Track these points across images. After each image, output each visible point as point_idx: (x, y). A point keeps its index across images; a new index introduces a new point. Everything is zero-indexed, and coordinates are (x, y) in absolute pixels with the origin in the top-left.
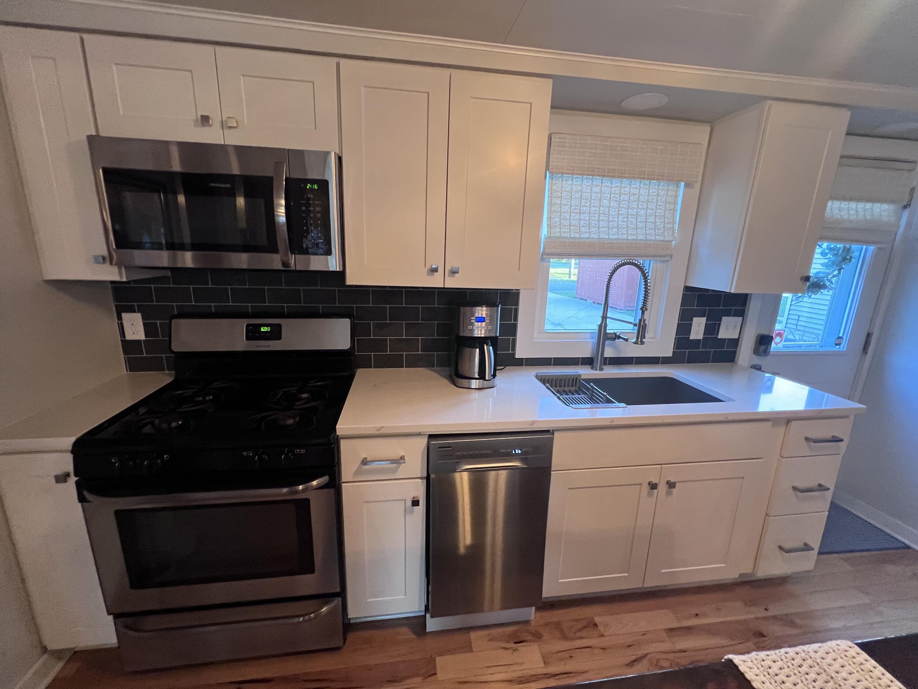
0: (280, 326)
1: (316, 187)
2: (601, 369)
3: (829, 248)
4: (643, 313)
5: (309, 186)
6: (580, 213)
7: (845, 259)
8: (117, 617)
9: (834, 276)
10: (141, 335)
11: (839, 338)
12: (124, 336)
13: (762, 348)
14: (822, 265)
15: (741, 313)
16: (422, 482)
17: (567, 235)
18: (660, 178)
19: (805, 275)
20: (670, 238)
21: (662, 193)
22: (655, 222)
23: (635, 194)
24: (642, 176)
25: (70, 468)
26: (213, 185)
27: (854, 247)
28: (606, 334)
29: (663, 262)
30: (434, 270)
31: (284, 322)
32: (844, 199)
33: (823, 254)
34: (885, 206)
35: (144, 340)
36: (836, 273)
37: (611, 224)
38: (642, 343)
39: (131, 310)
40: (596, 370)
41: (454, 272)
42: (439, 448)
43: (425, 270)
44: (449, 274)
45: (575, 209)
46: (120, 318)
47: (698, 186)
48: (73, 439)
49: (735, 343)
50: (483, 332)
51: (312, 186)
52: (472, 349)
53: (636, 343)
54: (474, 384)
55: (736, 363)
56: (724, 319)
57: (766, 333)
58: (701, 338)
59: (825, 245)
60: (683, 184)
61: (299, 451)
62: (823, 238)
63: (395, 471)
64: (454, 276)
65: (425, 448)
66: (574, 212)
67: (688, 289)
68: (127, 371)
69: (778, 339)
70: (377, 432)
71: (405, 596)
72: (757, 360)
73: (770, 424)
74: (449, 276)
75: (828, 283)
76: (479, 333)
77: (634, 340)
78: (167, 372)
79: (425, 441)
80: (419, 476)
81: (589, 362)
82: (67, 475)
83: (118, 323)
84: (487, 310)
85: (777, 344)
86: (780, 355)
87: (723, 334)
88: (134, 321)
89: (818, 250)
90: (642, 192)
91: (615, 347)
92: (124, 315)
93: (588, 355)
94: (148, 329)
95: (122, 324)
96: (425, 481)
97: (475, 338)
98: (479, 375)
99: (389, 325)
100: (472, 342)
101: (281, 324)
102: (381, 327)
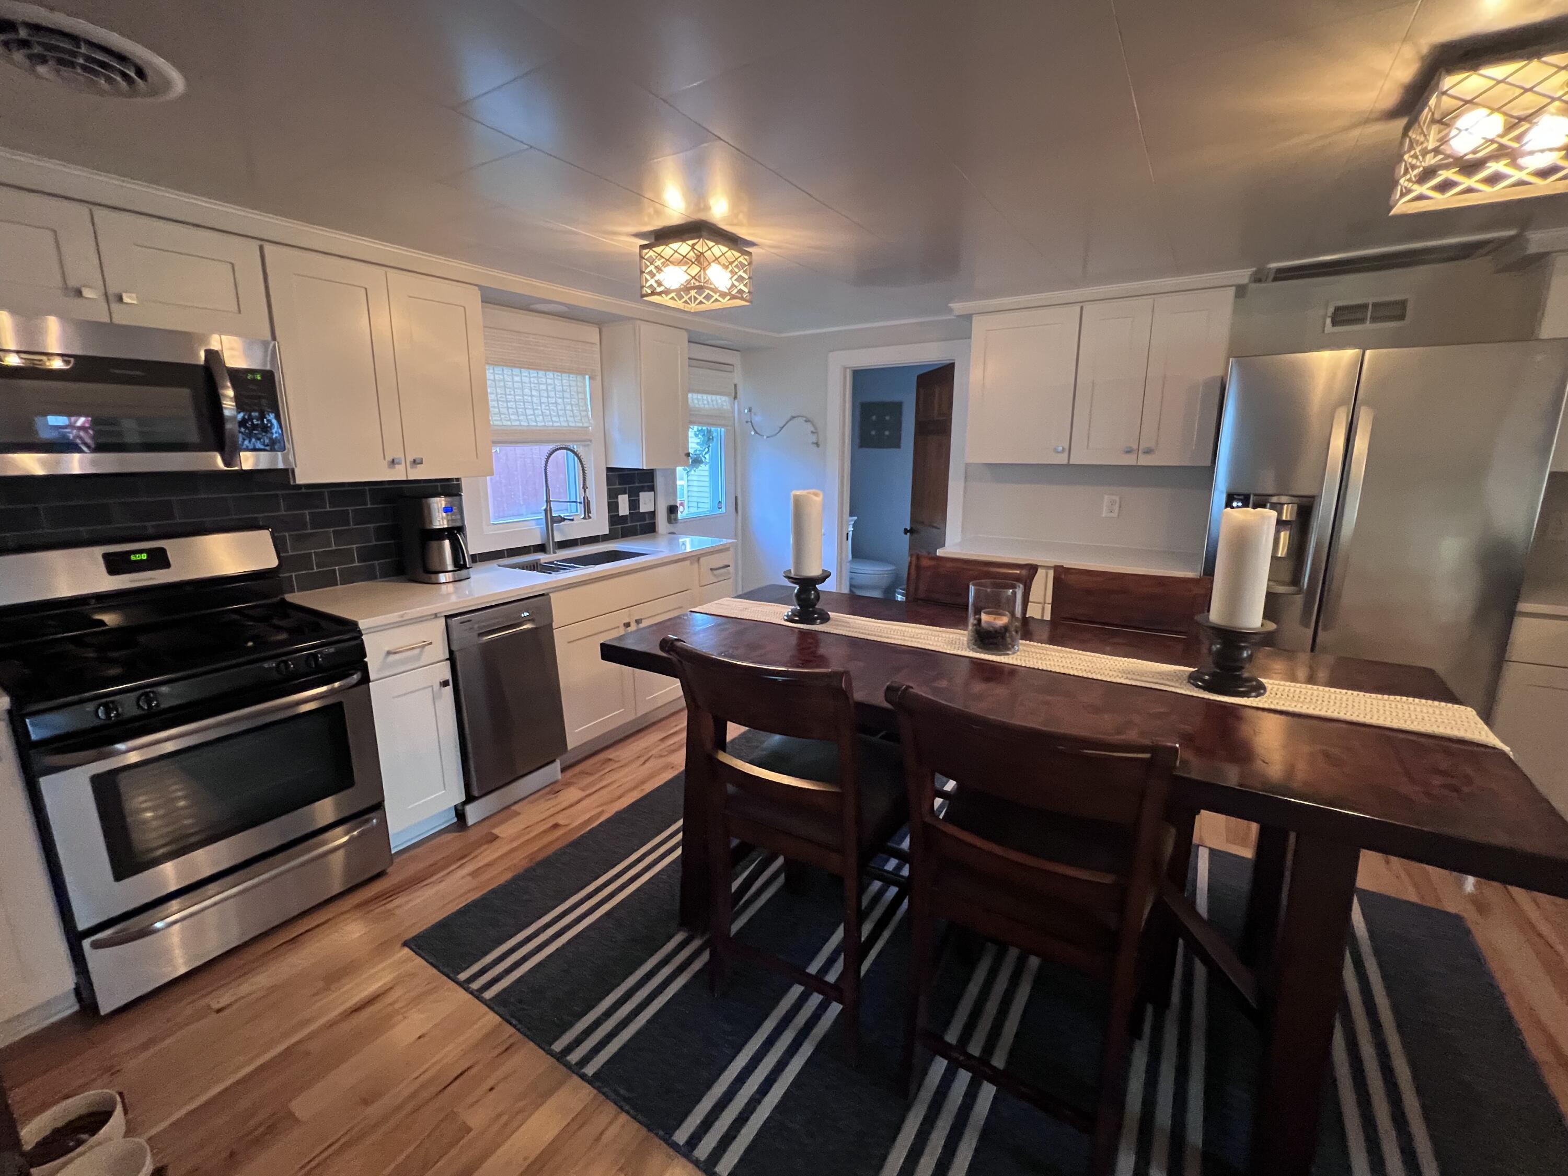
0: (162, 549)
1: (259, 377)
2: (554, 553)
3: (698, 430)
4: (585, 491)
5: (250, 377)
6: (507, 402)
7: (709, 439)
9: (706, 453)
11: (720, 502)
13: (673, 516)
14: (698, 444)
15: (652, 488)
16: (447, 663)
17: (499, 423)
18: (569, 371)
19: (686, 452)
20: (586, 425)
21: (573, 383)
22: (572, 411)
23: (551, 384)
24: (555, 369)
26: (116, 371)
27: (713, 429)
28: (552, 517)
29: (585, 446)
30: (393, 462)
31: (165, 544)
32: (698, 392)
33: (696, 435)
34: (724, 398)
36: (707, 450)
37: (536, 412)
38: (590, 517)
40: (550, 553)
41: (415, 462)
42: (461, 623)
43: (385, 463)
44: (410, 464)
45: (501, 397)
47: (599, 378)
49: (653, 514)
50: (445, 522)
51: (255, 377)
52: (440, 542)
53: (584, 518)
54: (443, 578)
55: (657, 533)
56: (641, 494)
57: (672, 504)
58: (628, 513)
59: (696, 428)
60: (587, 377)
62: (694, 423)
63: (418, 658)
64: (416, 468)
65: (444, 627)
66: (501, 401)
67: (609, 470)
69: (681, 509)
70: (400, 619)
71: (445, 789)
72: (671, 528)
73: (688, 562)
74: (412, 467)
75: (703, 459)
76: (440, 524)
77: (583, 516)
79: (444, 620)
80: (443, 659)
81: (541, 548)
84: (451, 500)
85: (682, 512)
86: (685, 520)
87: (643, 509)
89: (691, 433)
90: (556, 382)
91: (561, 531)
93: (538, 542)
96: (449, 662)
97: (442, 530)
98: (455, 567)
99: (311, 534)
100: (440, 534)
101: (164, 547)
102: (300, 539)
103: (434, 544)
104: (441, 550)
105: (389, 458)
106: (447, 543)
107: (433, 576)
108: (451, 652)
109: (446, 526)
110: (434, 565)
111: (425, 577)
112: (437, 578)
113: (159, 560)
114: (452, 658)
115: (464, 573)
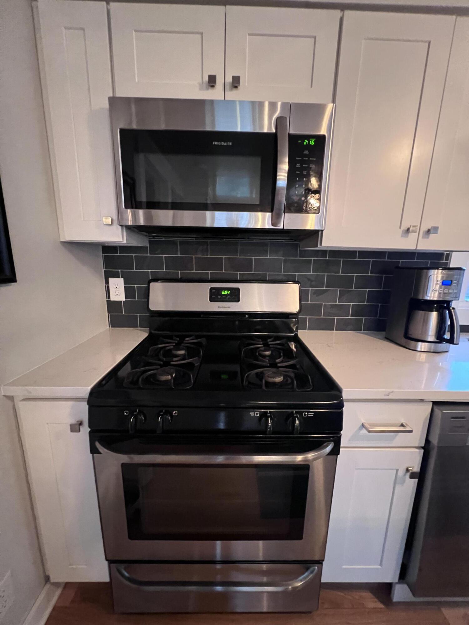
0: (238, 290)
1: (312, 143)
5: (306, 142)
8: (111, 562)
10: (121, 297)
12: (109, 298)
16: (419, 452)
25: (85, 418)
26: (216, 143)
30: (407, 232)
31: (241, 286)
35: (123, 301)
39: (116, 275)
41: (428, 234)
42: (453, 418)
43: (400, 230)
44: (423, 234)
46: (107, 282)
48: (89, 388)
50: (437, 294)
51: (309, 142)
52: (427, 312)
54: (421, 346)
61: (308, 414)
64: (427, 238)
65: (428, 416)
68: (109, 327)
70: (383, 397)
74: (423, 237)
76: (432, 296)
78: (139, 328)
79: (429, 407)
80: (417, 446)
82: (81, 424)
83: (106, 286)
84: (442, 273)
88: (118, 285)
92: (111, 280)
94: (128, 292)
95: (108, 287)
96: (422, 451)
97: (432, 302)
98: (437, 339)
99: (325, 291)
100: (430, 305)
101: (239, 287)
102: (318, 293)
103: (421, 313)
104: (426, 321)
105: (404, 227)
106: (434, 316)
107: (413, 343)
108: (427, 441)
109: (435, 299)
110: (415, 331)
111: (403, 341)
112: (416, 346)
113: (235, 296)
114: (427, 448)
115: (444, 346)
